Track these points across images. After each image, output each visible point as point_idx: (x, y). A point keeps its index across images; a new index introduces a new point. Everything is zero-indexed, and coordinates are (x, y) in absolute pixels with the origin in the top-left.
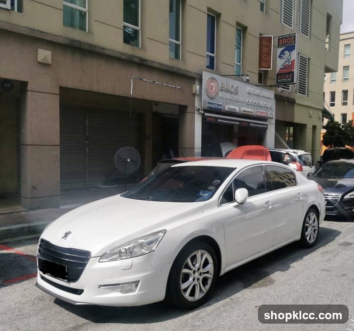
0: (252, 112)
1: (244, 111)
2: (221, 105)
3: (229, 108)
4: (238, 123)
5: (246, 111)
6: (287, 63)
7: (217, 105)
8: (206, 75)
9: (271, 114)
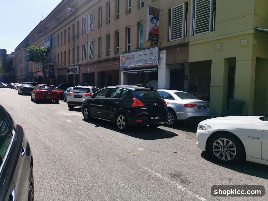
0: (141, 65)
1: (137, 66)
2: (126, 66)
3: (130, 67)
4: (137, 72)
5: (138, 66)
6: (155, 28)
7: (125, 66)
8: (121, 56)
9: (155, 63)
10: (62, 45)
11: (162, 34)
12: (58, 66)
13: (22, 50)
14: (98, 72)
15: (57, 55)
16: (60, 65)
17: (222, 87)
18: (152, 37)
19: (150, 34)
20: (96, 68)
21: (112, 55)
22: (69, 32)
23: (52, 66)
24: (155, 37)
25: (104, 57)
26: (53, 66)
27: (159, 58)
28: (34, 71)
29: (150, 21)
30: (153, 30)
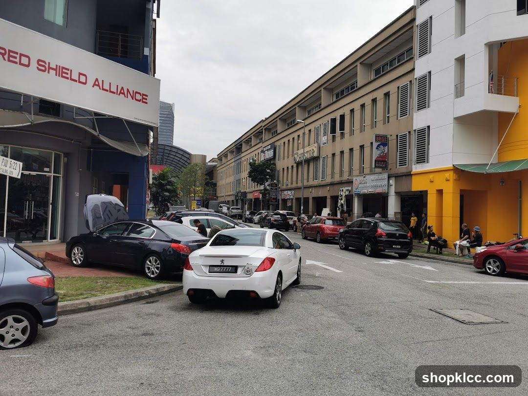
0: (373, 191)
3: (363, 192)
5: (370, 192)
6: (382, 154)
7: (358, 192)
8: (354, 179)
9: (385, 189)
10: (288, 157)
11: (391, 160)
12: (283, 185)
13: (229, 158)
14: (331, 196)
15: (282, 170)
16: (285, 184)
17: (435, 217)
18: (378, 164)
19: (375, 161)
20: (329, 191)
21: (346, 177)
22: (298, 142)
23: (274, 185)
24: (382, 163)
25: (337, 178)
26: (276, 185)
27: (389, 185)
28: (247, 190)
29: (377, 148)
30: (380, 156)
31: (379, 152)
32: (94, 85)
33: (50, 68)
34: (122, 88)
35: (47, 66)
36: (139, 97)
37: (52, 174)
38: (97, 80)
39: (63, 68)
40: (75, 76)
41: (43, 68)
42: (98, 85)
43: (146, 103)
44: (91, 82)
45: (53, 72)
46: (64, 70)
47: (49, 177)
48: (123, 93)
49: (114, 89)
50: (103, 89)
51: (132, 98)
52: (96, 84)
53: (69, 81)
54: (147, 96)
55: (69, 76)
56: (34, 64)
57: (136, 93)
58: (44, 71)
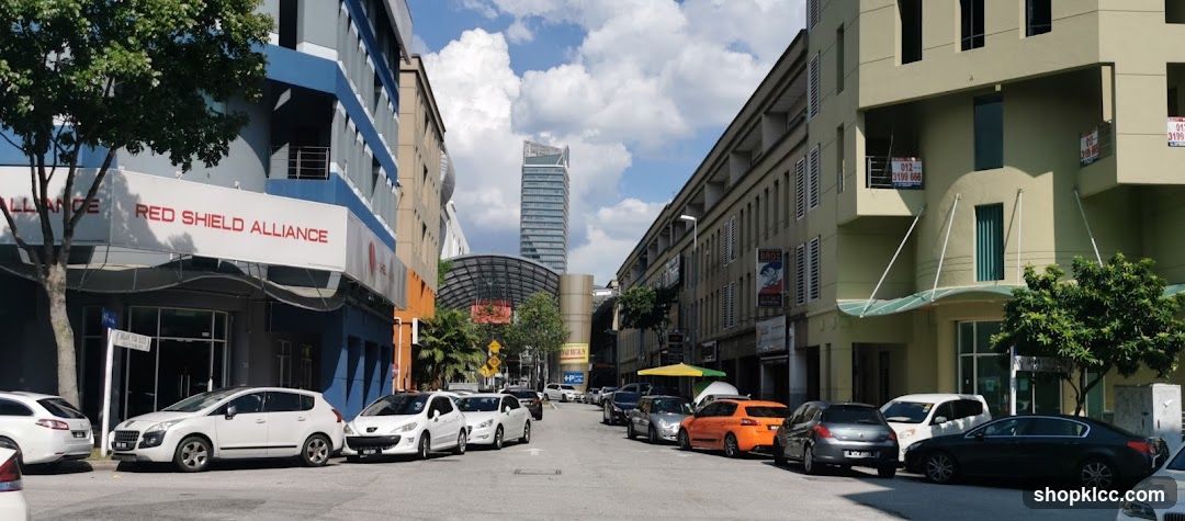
18: (765, 300)
23: (677, 339)
24: (773, 298)
26: (681, 338)
29: (762, 273)
30: (769, 287)
31: (766, 280)
32: (254, 229)
33: (197, 219)
34: (291, 228)
35: (194, 217)
36: (314, 235)
37: (213, 340)
38: (256, 223)
39: (213, 216)
40: (228, 223)
41: (190, 220)
42: (259, 229)
43: (326, 242)
44: (248, 225)
45: (201, 223)
46: (215, 219)
47: (209, 344)
48: (293, 234)
49: (279, 230)
50: (265, 233)
51: (305, 238)
52: (256, 228)
53: (221, 230)
54: (326, 232)
55: (220, 224)
56: (179, 217)
57: (311, 230)
58: (191, 223)
